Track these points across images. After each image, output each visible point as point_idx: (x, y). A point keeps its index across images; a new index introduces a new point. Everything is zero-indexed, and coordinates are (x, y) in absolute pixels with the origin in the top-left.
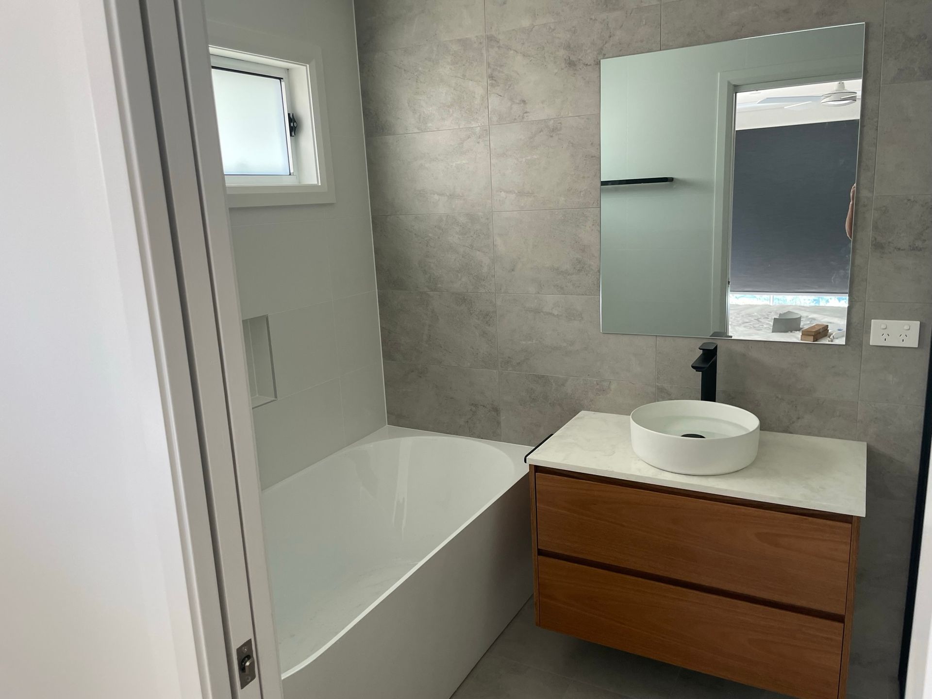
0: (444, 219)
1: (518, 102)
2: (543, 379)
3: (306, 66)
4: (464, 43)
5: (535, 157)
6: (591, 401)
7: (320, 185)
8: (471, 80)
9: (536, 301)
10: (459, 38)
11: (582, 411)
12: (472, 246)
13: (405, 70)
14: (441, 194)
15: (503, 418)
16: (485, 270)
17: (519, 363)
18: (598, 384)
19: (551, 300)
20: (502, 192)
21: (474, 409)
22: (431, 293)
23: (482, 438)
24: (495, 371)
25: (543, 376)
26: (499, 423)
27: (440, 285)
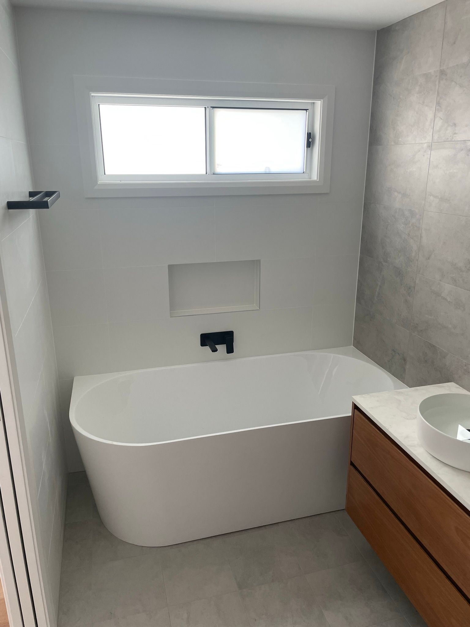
0: (398, 211)
1: (451, 125)
2: (432, 347)
3: (321, 101)
4: (427, 76)
5: (455, 171)
6: (460, 377)
7: (318, 180)
8: (427, 106)
9: (438, 286)
10: (425, 73)
11: (453, 383)
12: (409, 235)
13: (393, 98)
14: (399, 193)
15: (407, 367)
16: (413, 254)
17: (422, 330)
18: (465, 366)
19: (447, 288)
20: (432, 197)
21: (393, 353)
22: (384, 263)
23: (395, 376)
24: (408, 331)
25: (434, 346)
26: (405, 370)
27: (389, 259)
